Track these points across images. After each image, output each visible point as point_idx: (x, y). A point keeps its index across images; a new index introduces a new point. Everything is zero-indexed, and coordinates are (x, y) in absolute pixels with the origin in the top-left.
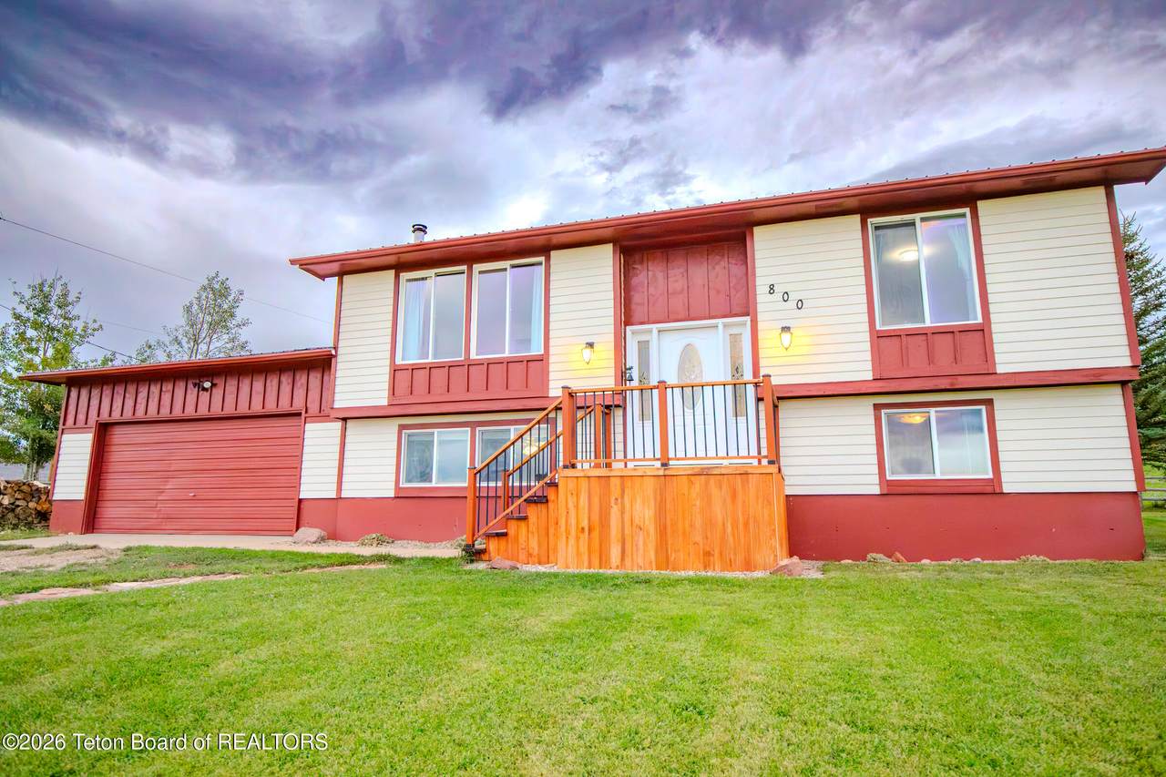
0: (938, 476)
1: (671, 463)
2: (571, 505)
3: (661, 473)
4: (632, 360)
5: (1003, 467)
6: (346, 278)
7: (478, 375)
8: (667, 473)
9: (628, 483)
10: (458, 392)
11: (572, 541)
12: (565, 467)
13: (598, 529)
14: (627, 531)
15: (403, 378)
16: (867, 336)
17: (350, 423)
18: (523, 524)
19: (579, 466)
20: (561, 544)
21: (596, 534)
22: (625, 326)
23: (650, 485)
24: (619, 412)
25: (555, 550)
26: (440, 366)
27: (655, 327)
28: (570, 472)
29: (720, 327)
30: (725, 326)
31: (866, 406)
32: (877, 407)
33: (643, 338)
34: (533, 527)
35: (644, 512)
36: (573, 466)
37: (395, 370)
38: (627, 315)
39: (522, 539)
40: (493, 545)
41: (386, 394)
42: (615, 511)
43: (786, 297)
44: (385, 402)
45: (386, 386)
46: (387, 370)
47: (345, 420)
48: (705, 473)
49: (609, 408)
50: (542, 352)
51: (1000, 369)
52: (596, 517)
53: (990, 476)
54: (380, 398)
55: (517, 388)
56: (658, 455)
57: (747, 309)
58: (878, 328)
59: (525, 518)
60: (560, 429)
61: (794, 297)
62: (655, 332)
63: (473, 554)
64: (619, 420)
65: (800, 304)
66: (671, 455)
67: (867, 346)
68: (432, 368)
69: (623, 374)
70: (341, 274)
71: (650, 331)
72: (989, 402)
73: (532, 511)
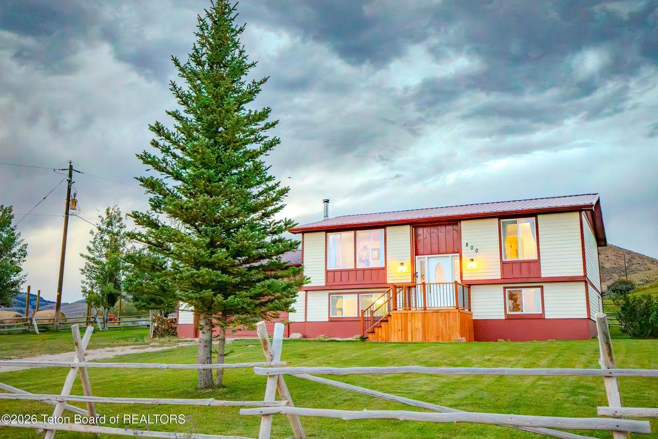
0: (524, 313)
1: (427, 309)
2: (396, 323)
3: (423, 312)
4: (418, 270)
5: (546, 309)
6: (305, 234)
7: (360, 274)
8: (426, 312)
9: (413, 315)
10: (353, 281)
11: (396, 334)
12: (393, 310)
13: (404, 329)
14: (413, 331)
15: (331, 274)
16: (499, 263)
17: (308, 292)
18: (380, 329)
19: (398, 309)
20: (393, 335)
21: (404, 331)
22: (415, 255)
23: (420, 316)
24: (413, 289)
25: (391, 336)
26: (346, 271)
27: (426, 256)
28: (395, 312)
29: (450, 257)
30: (452, 256)
31: (501, 287)
32: (505, 288)
33: (422, 260)
34: (383, 330)
35: (419, 325)
36: (396, 310)
37: (327, 272)
38: (416, 252)
39: (380, 332)
40: (370, 336)
41: (324, 281)
42: (409, 324)
43: (472, 248)
44: (324, 284)
45: (324, 278)
46: (324, 272)
47: (307, 291)
48: (437, 312)
49: (410, 288)
50: (384, 266)
51: (543, 276)
52: (403, 326)
53: (541, 313)
54: (322, 283)
55: (375, 280)
56: (423, 306)
57: (459, 251)
58: (503, 260)
59: (381, 327)
60: (391, 296)
61: (475, 248)
62: (426, 258)
63: (363, 339)
64: (413, 292)
65: (477, 251)
66: (427, 306)
67: (499, 267)
68: (341, 271)
69: (414, 275)
70: (303, 233)
71: (425, 258)
72: (542, 287)
73: (383, 324)
